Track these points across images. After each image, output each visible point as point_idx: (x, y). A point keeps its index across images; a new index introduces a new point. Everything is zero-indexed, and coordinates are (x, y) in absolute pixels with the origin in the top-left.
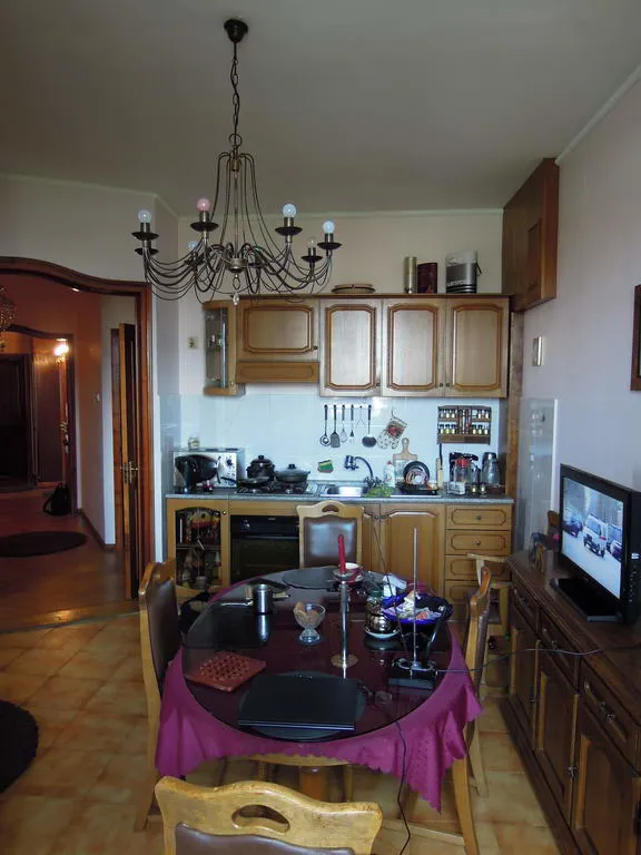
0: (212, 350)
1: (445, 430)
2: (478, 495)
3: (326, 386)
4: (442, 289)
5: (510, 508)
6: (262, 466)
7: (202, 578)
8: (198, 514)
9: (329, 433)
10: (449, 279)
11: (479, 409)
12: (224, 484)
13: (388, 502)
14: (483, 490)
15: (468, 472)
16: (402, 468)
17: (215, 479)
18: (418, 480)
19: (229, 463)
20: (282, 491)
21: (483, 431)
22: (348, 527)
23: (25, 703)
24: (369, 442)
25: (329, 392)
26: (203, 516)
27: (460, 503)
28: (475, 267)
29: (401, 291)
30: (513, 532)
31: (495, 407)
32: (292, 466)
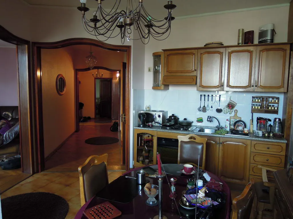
0: (156, 72)
1: (255, 107)
2: (269, 137)
3: (200, 86)
4: (256, 41)
5: (285, 145)
6: (174, 118)
7: (147, 160)
8: (147, 135)
9: (202, 106)
10: (259, 38)
11: (273, 98)
12: (157, 124)
13: (224, 137)
14: (271, 135)
15: (265, 125)
16: (233, 123)
17: (154, 123)
18: (240, 128)
19: (159, 116)
20: (178, 129)
21: (274, 108)
22: (200, 147)
24: (219, 111)
25: (201, 89)
26: (149, 136)
27: (259, 141)
28: (273, 31)
29: (236, 44)
30: (286, 156)
31: (282, 97)
32: (185, 119)
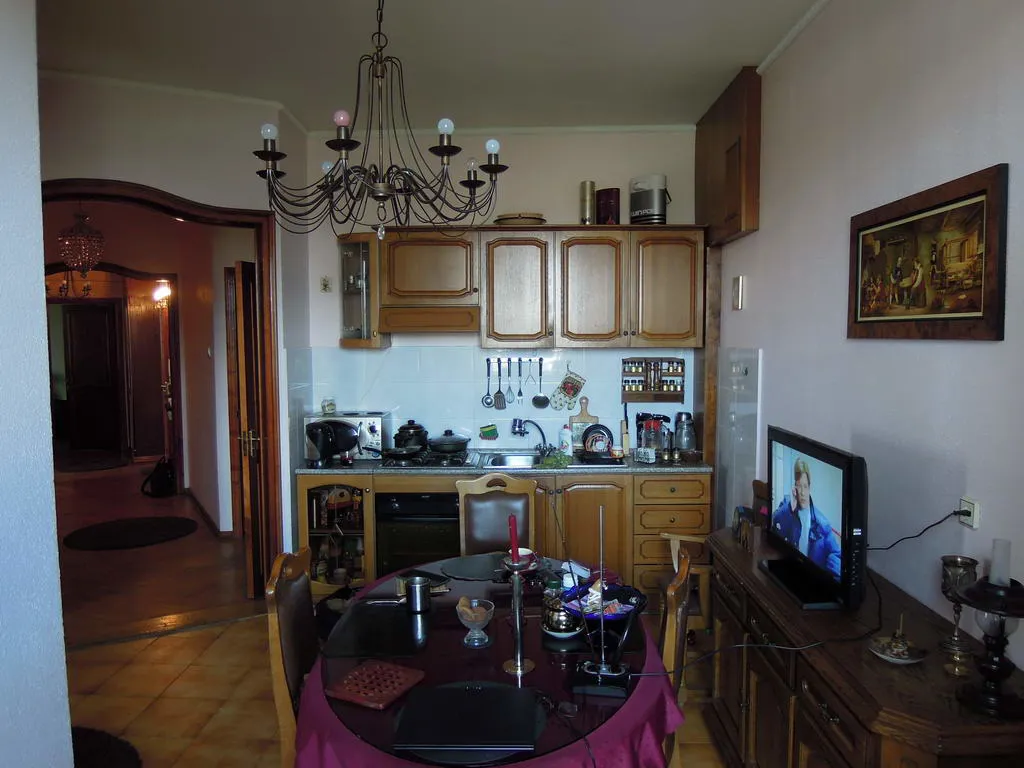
0: (350, 293)
1: (630, 388)
2: (671, 463)
3: (489, 336)
4: (625, 220)
5: (708, 478)
6: (412, 433)
7: (341, 571)
8: (337, 491)
9: (493, 393)
10: (633, 208)
11: (670, 361)
12: (366, 455)
13: (565, 474)
14: (676, 456)
15: (658, 435)
16: (580, 433)
17: (356, 450)
18: (600, 446)
19: (372, 430)
20: (437, 463)
21: (675, 387)
22: (518, 505)
23: (124, 732)
24: (541, 402)
25: (492, 343)
26: (342, 495)
27: (651, 474)
28: (664, 193)
29: (576, 222)
30: (712, 505)
31: (690, 359)
32: (448, 433)
